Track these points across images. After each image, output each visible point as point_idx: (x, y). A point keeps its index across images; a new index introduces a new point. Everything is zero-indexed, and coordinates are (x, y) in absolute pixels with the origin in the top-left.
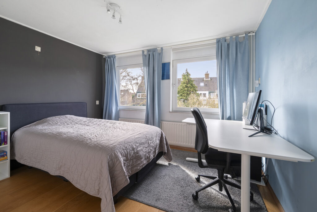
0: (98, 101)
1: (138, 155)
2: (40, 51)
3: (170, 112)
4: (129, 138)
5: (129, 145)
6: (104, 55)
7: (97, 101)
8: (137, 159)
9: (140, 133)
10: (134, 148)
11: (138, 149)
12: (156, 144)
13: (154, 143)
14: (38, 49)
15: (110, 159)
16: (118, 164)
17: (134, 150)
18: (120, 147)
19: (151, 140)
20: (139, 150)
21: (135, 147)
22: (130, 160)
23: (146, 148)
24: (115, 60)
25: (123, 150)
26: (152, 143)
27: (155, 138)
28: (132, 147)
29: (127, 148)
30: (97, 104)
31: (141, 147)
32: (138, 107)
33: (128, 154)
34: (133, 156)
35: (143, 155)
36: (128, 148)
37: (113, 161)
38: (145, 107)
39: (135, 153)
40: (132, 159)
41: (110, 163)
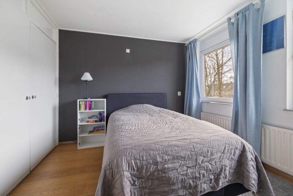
0: (180, 92)
1: (165, 176)
2: (129, 52)
3: (285, 110)
4: (157, 142)
5: (148, 154)
6: (186, 43)
7: (178, 92)
8: (161, 182)
9: (185, 139)
10: (157, 162)
11: (166, 166)
12: (219, 167)
13: (213, 163)
14: (128, 51)
15: (108, 167)
16: (118, 179)
17: (157, 165)
18: (131, 153)
19: (204, 157)
20: (168, 168)
21: (159, 159)
22: (148, 179)
23: (188, 167)
24: (195, 44)
25: (135, 159)
26: (208, 162)
27: (219, 154)
28: (154, 159)
29: (143, 158)
30: (178, 95)
31: (174, 162)
32: (223, 99)
33: (142, 167)
34: (152, 174)
35: (177, 179)
36: (145, 158)
37: (113, 172)
38: (231, 100)
39: (158, 170)
40: (151, 179)
41: (108, 172)
